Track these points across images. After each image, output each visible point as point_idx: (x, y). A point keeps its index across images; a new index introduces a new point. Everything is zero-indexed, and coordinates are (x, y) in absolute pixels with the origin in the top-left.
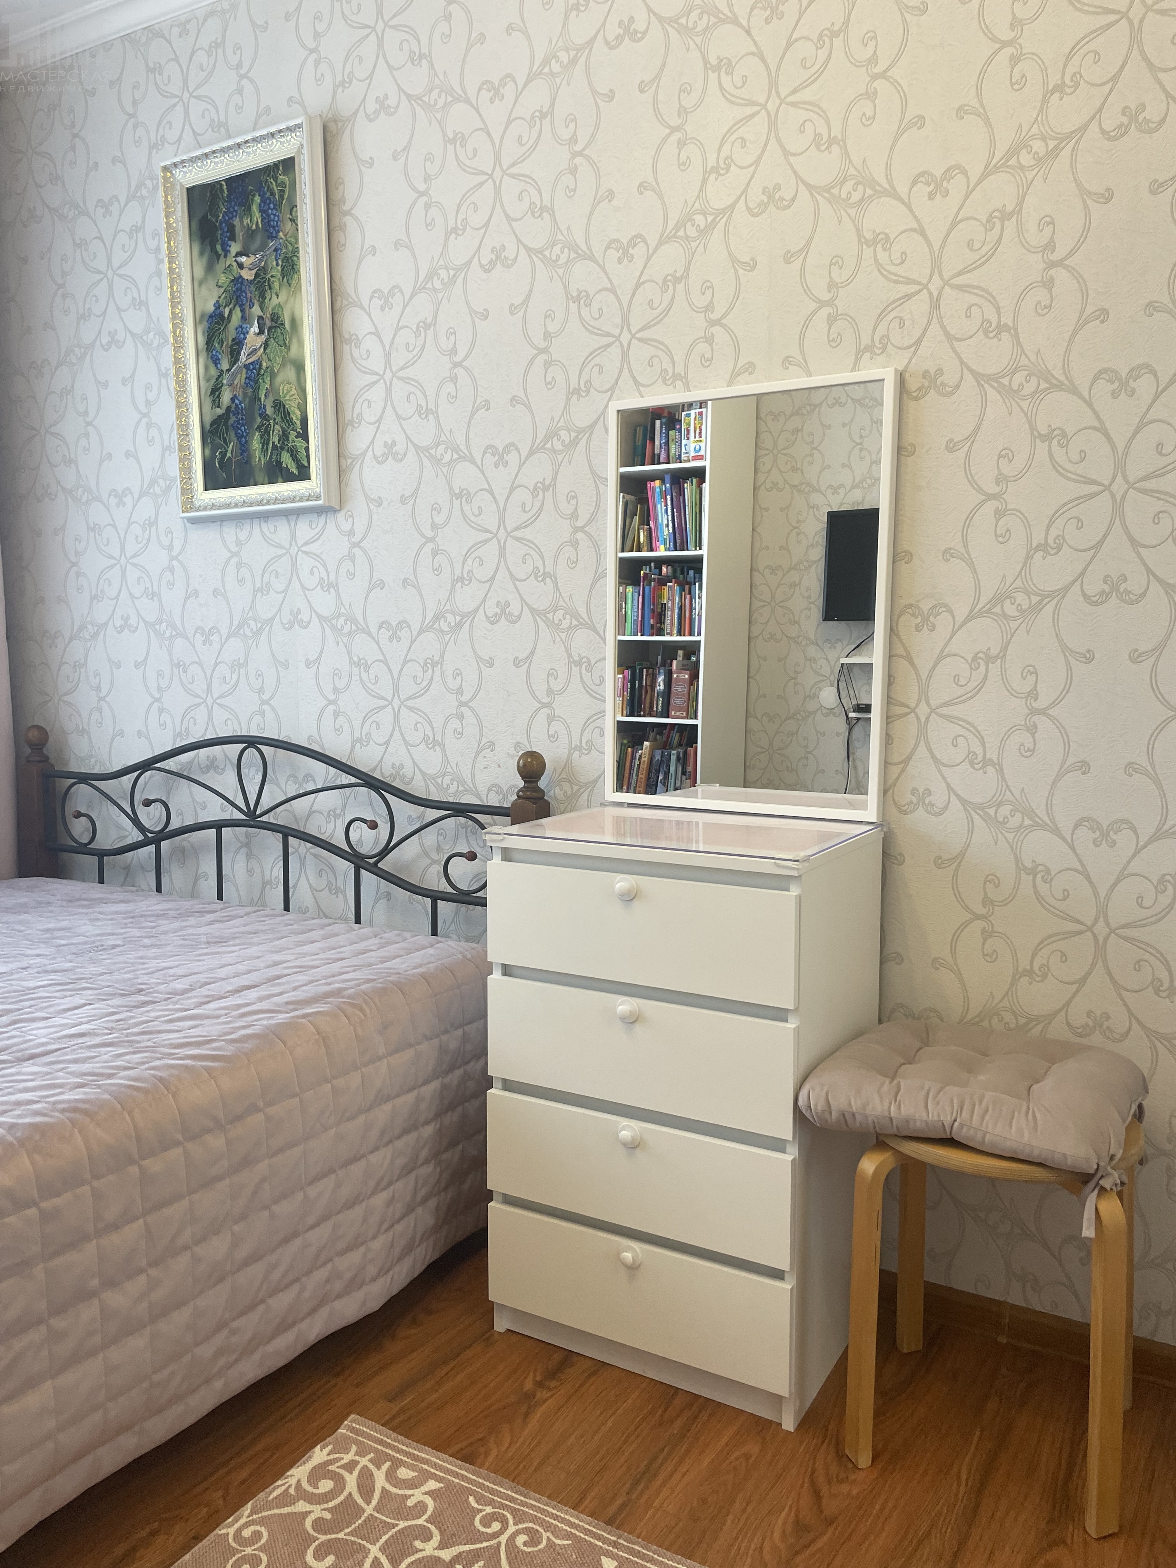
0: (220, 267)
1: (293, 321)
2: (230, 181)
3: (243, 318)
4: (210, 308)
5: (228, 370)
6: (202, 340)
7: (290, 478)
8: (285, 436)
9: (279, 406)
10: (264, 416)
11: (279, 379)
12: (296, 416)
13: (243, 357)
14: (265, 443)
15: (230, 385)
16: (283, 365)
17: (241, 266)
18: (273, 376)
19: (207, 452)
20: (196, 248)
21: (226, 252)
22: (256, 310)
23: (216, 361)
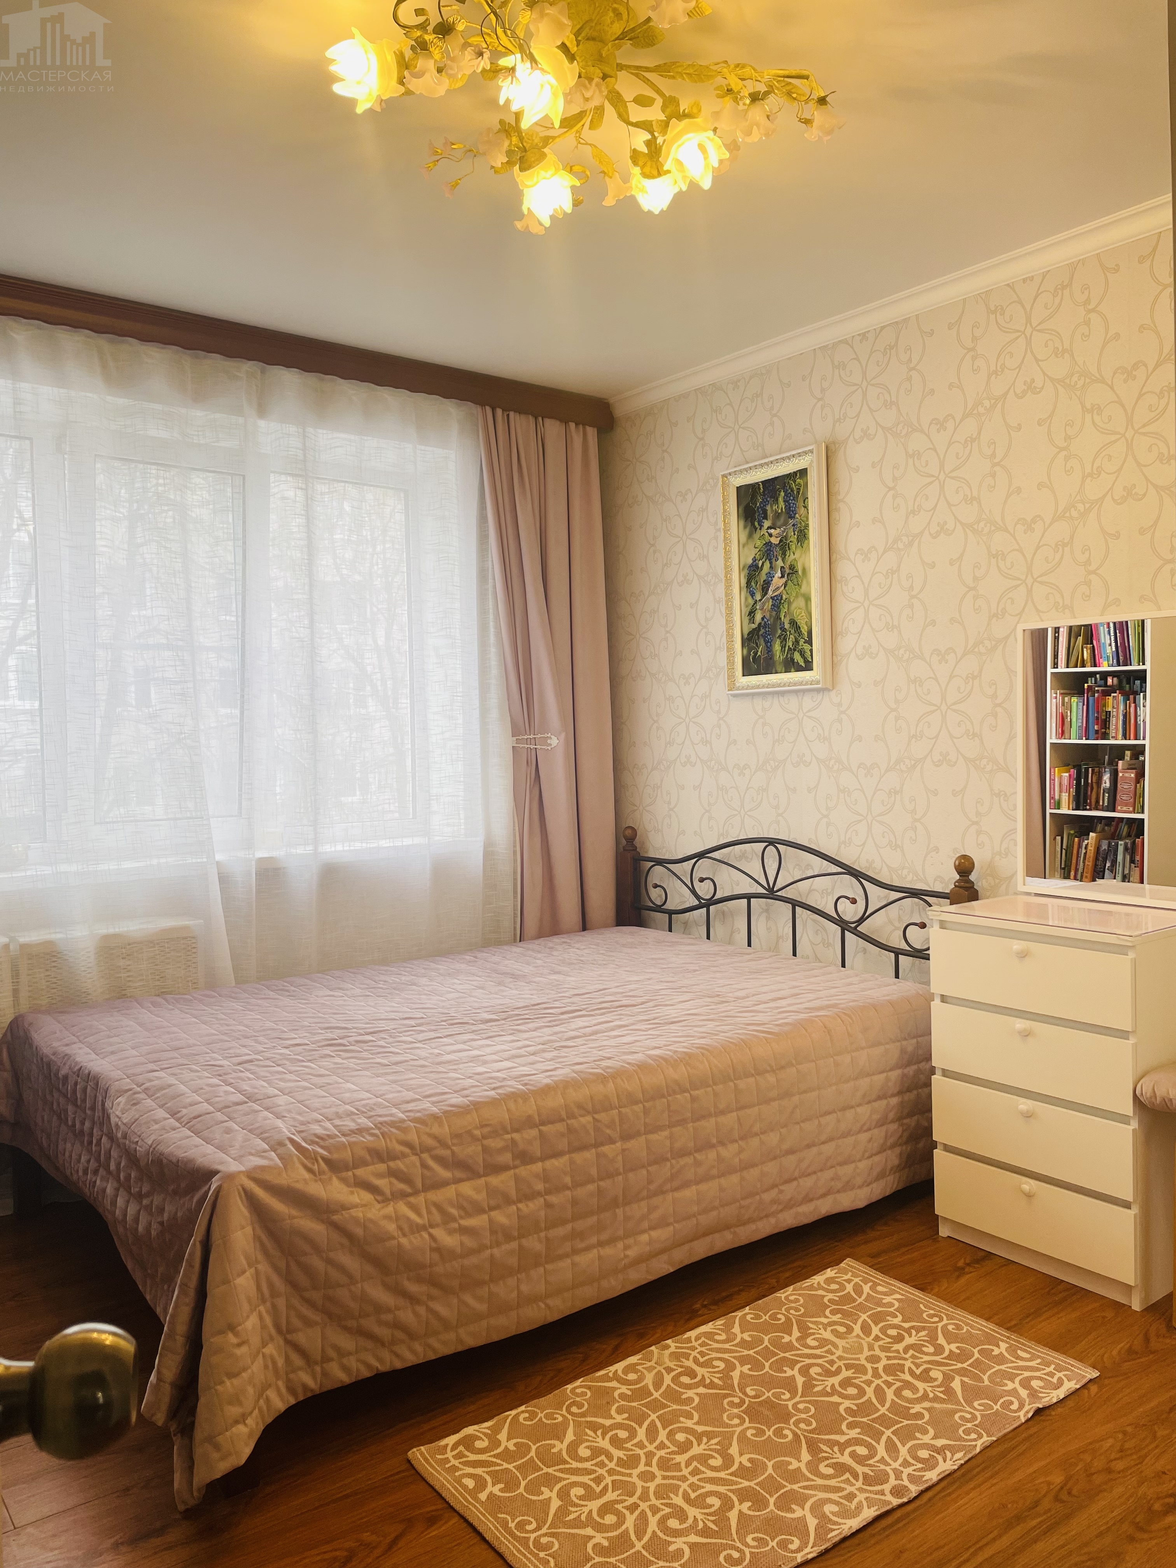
0: (757, 535)
1: (804, 570)
2: (764, 482)
3: (771, 567)
4: (750, 561)
5: (760, 600)
6: (744, 582)
7: (799, 669)
8: (797, 642)
9: (793, 623)
10: (783, 629)
11: (793, 606)
12: (804, 630)
13: (770, 592)
14: (783, 647)
15: (762, 609)
16: (797, 596)
17: (771, 535)
18: (790, 604)
19: (745, 652)
20: (742, 523)
21: (761, 526)
22: (780, 563)
23: (752, 595)
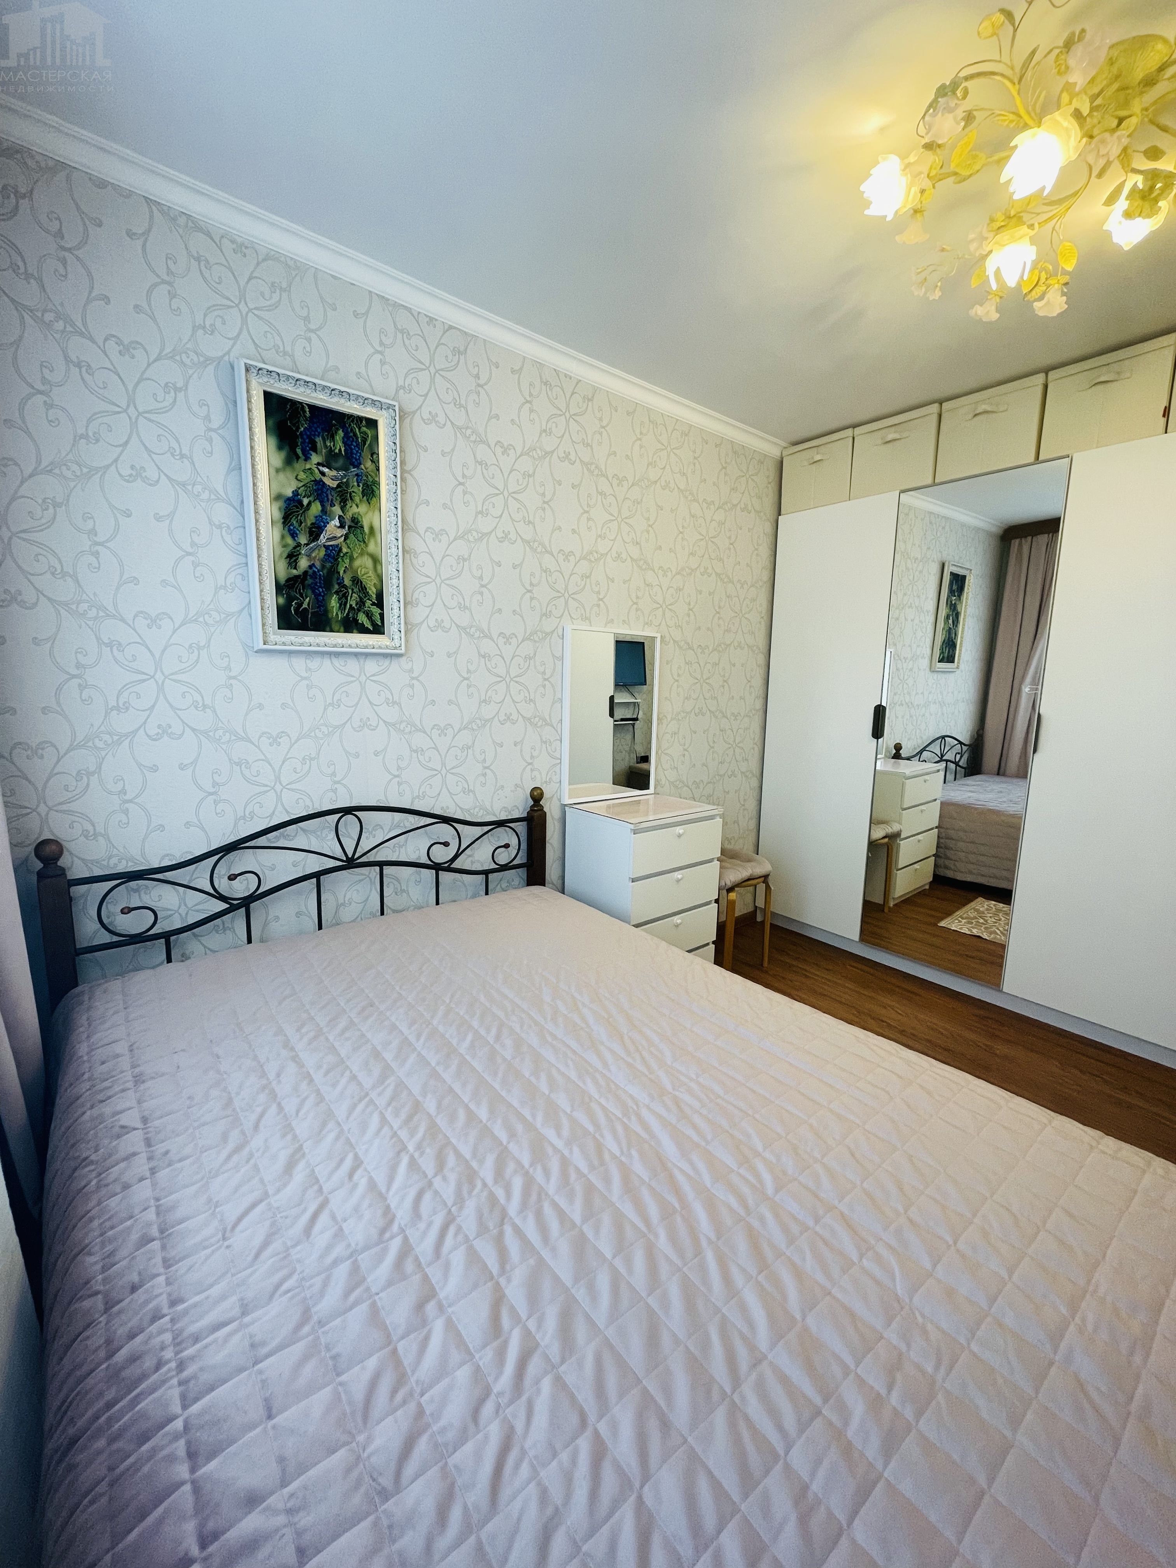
0: (300, 465)
1: (372, 529)
2: (313, 408)
3: (324, 511)
4: (289, 494)
6: (278, 515)
7: (363, 630)
8: (361, 603)
9: (356, 581)
10: (342, 585)
11: (357, 563)
12: (372, 591)
13: (323, 539)
14: (342, 605)
15: (309, 556)
16: (362, 554)
17: (323, 474)
18: (352, 559)
19: (281, 601)
20: (273, 442)
21: (307, 459)
23: (294, 535)
